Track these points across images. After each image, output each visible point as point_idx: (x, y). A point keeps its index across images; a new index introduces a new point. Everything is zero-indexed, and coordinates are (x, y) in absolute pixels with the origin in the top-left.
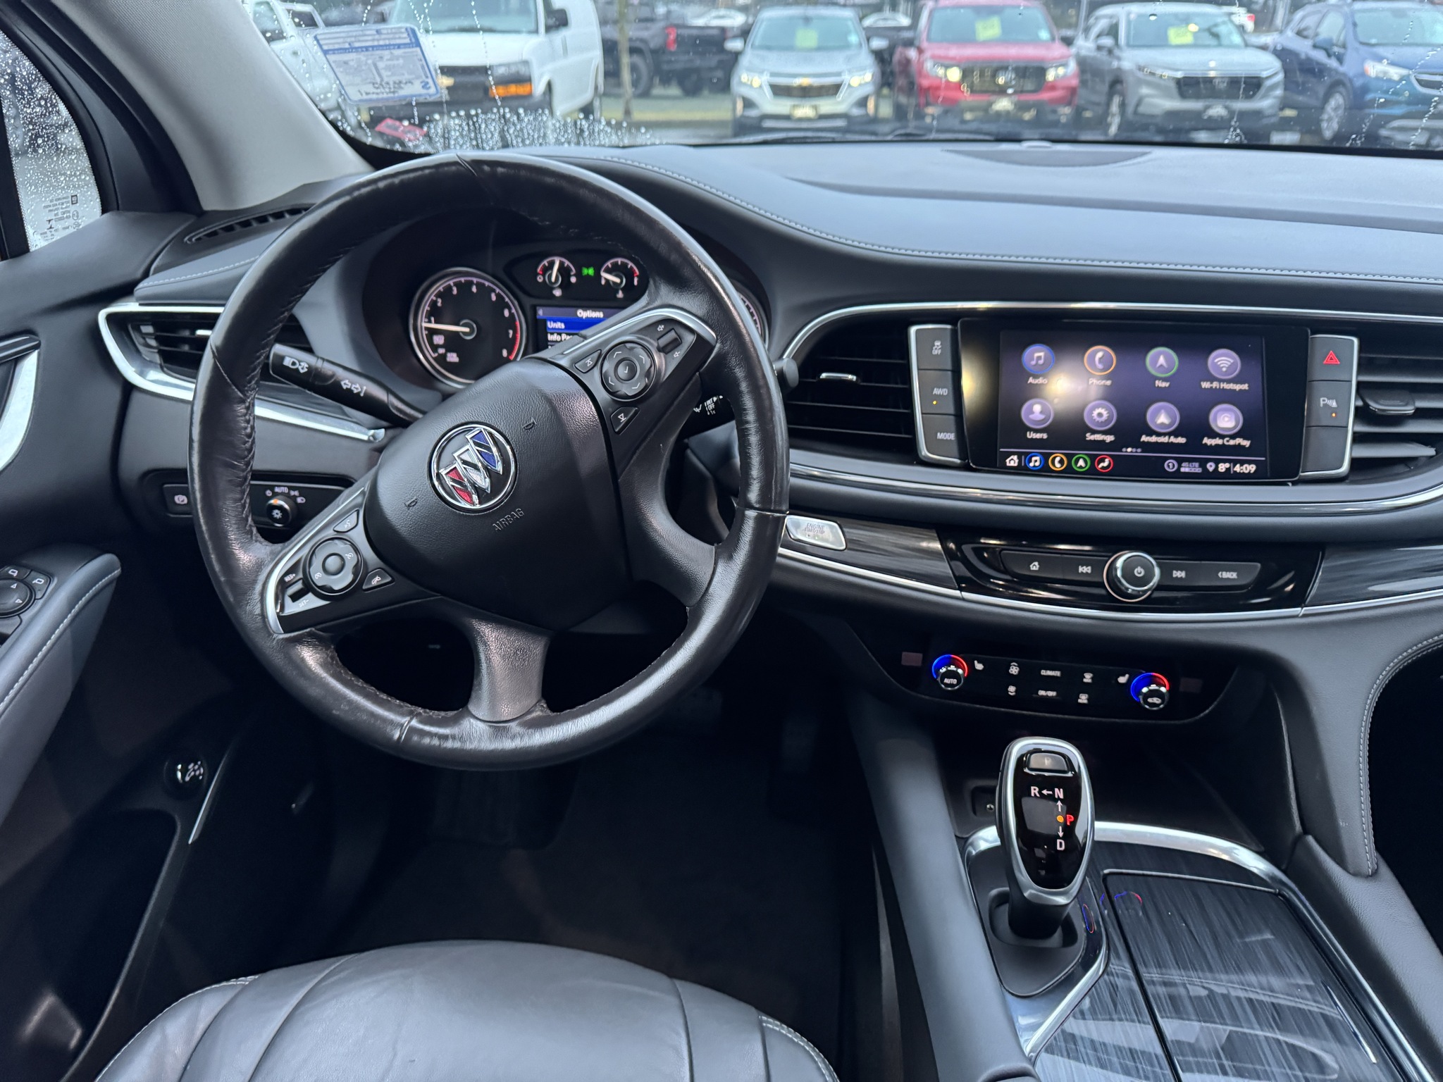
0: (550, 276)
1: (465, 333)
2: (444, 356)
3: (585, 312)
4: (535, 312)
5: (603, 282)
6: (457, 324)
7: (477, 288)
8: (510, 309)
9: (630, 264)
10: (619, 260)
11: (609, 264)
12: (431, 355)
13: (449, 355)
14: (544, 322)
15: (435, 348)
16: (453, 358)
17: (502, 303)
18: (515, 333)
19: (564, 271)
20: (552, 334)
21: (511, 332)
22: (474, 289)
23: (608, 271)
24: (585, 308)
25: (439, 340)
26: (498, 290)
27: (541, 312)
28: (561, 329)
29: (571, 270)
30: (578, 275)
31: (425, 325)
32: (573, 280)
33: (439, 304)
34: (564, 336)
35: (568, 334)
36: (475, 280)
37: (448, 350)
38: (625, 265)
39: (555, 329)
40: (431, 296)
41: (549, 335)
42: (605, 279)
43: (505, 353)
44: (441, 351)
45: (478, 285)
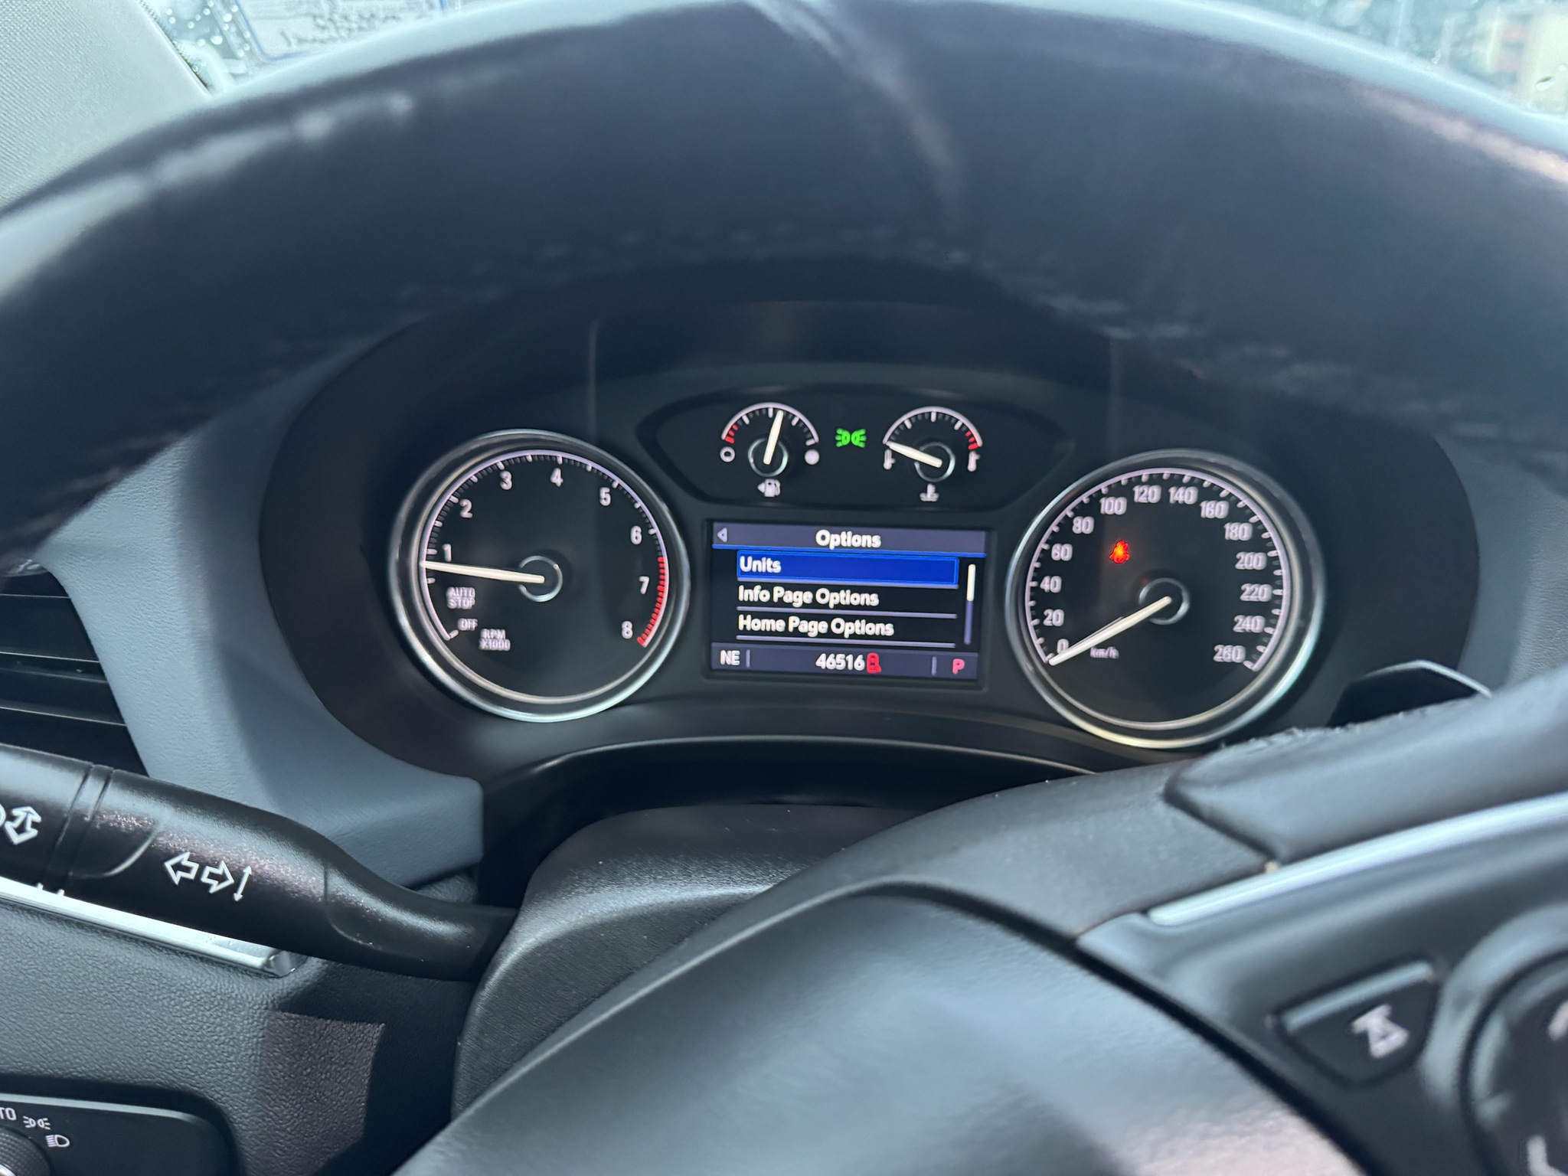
0: (760, 452)
1: (532, 587)
2: (475, 636)
3: (834, 536)
4: (710, 535)
5: (888, 463)
6: (513, 567)
7: (562, 476)
8: (645, 527)
9: (962, 420)
10: (934, 411)
11: (906, 420)
12: (439, 633)
13: (485, 633)
14: (729, 558)
15: (450, 617)
16: (495, 640)
17: (623, 512)
18: (655, 583)
19: (792, 437)
20: (750, 586)
21: (645, 580)
22: (557, 478)
23: (902, 437)
24: (836, 526)
25: (461, 598)
26: (617, 482)
27: (723, 535)
28: (773, 575)
29: (807, 435)
30: (826, 446)
31: (426, 564)
32: (812, 457)
33: (466, 514)
34: (778, 592)
35: (788, 587)
36: (560, 456)
37: (485, 623)
38: (945, 422)
39: (758, 574)
40: (447, 494)
41: (741, 588)
42: (895, 454)
43: (627, 629)
44: (467, 624)
45: (567, 468)
